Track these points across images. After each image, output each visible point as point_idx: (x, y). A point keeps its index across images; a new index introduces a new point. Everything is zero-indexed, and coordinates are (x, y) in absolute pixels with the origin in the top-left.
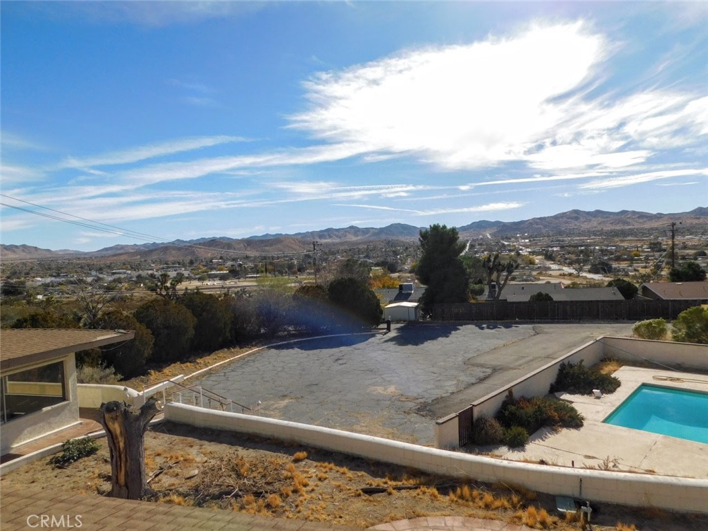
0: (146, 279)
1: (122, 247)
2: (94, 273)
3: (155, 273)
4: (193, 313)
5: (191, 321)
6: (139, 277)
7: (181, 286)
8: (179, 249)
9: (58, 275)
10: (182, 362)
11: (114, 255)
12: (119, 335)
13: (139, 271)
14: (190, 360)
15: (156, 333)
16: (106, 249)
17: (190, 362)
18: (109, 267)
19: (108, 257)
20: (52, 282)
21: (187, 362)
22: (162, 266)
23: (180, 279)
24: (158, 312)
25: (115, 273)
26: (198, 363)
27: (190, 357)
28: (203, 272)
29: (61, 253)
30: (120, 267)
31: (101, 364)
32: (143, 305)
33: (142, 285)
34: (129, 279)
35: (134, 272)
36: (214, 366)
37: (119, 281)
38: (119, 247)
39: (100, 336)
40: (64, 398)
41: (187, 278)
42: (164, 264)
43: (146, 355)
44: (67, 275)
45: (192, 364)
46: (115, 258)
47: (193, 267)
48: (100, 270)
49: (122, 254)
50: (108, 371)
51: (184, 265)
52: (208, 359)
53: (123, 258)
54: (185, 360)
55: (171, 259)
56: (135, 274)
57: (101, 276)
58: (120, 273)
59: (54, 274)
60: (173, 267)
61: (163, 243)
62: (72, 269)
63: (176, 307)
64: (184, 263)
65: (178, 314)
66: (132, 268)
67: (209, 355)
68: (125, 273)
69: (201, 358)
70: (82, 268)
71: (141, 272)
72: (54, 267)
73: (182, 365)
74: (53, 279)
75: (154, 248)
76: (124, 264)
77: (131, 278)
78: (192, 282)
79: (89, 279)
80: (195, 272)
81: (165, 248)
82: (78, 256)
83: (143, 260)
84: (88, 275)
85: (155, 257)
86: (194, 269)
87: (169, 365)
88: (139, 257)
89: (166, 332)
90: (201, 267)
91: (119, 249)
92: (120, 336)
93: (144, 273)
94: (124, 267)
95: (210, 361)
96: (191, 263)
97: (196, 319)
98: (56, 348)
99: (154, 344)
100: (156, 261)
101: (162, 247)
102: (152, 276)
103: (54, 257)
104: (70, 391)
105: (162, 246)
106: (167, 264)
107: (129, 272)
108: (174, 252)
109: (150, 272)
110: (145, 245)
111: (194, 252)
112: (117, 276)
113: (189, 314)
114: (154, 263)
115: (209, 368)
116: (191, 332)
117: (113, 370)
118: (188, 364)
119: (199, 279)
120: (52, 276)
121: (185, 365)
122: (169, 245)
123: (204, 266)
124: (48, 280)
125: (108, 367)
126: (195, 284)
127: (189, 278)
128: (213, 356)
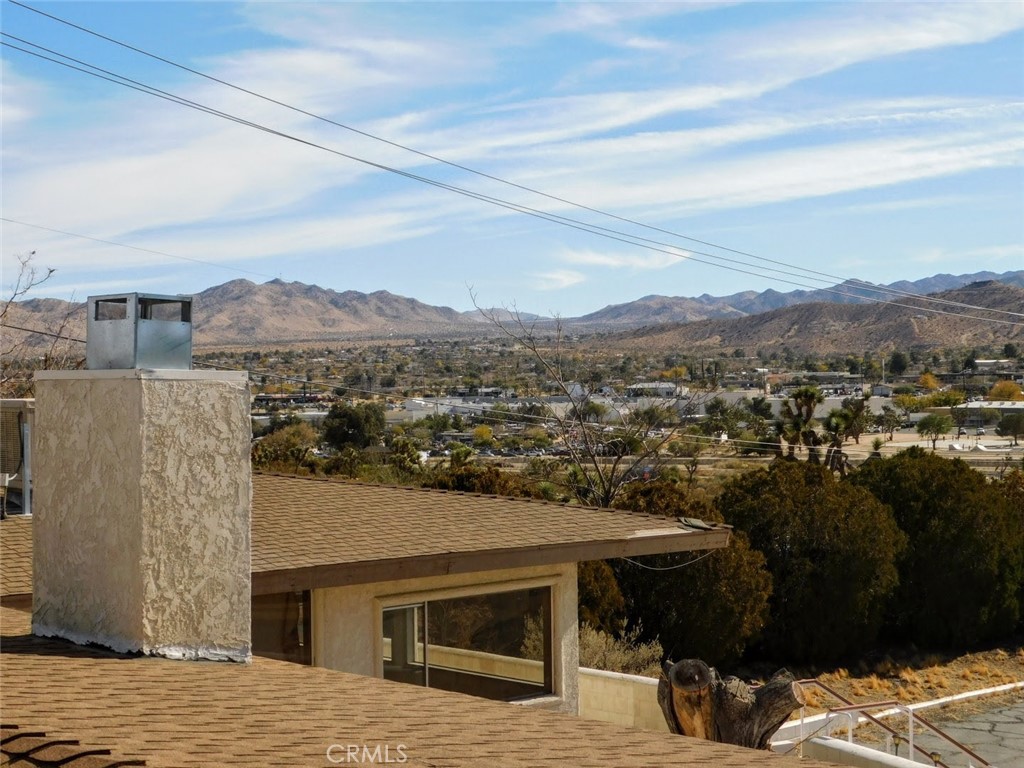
0: (739, 416)
1: (666, 305)
2: (575, 389)
3: (770, 398)
4: (897, 514)
5: (889, 540)
6: (715, 407)
7: (858, 449)
8: (857, 314)
9: (471, 393)
10: (857, 673)
11: (639, 333)
12: (691, 531)
13: (714, 389)
14: (880, 668)
15: (778, 566)
16: (614, 311)
17: (882, 676)
18: (622, 371)
19: (621, 336)
20: (454, 409)
21: (868, 674)
22: (791, 375)
23: (852, 420)
24: (789, 501)
25: (638, 394)
26: (905, 682)
27: (880, 660)
28: (937, 403)
29: (480, 319)
30: (655, 374)
31: (629, 629)
32: (744, 477)
33: (724, 437)
34: (684, 418)
35: (701, 393)
36: (957, 697)
37: (651, 418)
38: (653, 304)
39: (640, 528)
40: (548, 689)
41: (879, 421)
42: (800, 368)
43: (746, 630)
44: (496, 394)
45: (886, 682)
46: (641, 341)
47: (902, 384)
48: (594, 379)
49: (662, 329)
50: (644, 651)
51: (869, 374)
52: (937, 673)
53: (666, 341)
54: (863, 665)
55: (825, 350)
56: (703, 397)
57: (596, 400)
58: (656, 394)
59: (461, 388)
60: (831, 380)
61: (799, 294)
62: (512, 373)
63: (844, 491)
64: (870, 367)
65: (849, 511)
66: (695, 379)
67: (944, 663)
68: (670, 394)
69: (916, 667)
70: (537, 369)
71: (721, 393)
72: (459, 364)
73: (855, 682)
74: (458, 402)
75: (768, 309)
76: (669, 363)
77: (689, 410)
78: (896, 435)
79: (560, 409)
80: (906, 398)
81: (805, 312)
82: (530, 332)
83: (730, 351)
84: (560, 394)
85: (770, 342)
86: (906, 391)
87: (814, 675)
88: (717, 339)
89: (809, 566)
90: (932, 382)
91: (658, 312)
92: (693, 534)
93: (732, 397)
94: (667, 374)
95: (946, 682)
96: (897, 365)
97: (903, 536)
98: (543, 542)
99: (771, 600)
100: (774, 356)
101: (796, 308)
102: (759, 408)
103: (460, 334)
104: (564, 672)
105: (798, 302)
106: (810, 368)
107: (685, 391)
108: (837, 326)
109: (753, 394)
110: (738, 300)
111: (907, 325)
112: (644, 404)
113: (884, 517)
114: (765, 364)
115: (943, 700)
116: (889, 577)
117: (658, 650)
118: (874, 680)
119: (924, 427)
120: (454, 393)
121: (865, 681)
122: (819, 300)
123: (942, 379)
124: (444, 406)
125: (644, 638)
126: (903, 441)
127: (886, 422)
128: (956, 667)
